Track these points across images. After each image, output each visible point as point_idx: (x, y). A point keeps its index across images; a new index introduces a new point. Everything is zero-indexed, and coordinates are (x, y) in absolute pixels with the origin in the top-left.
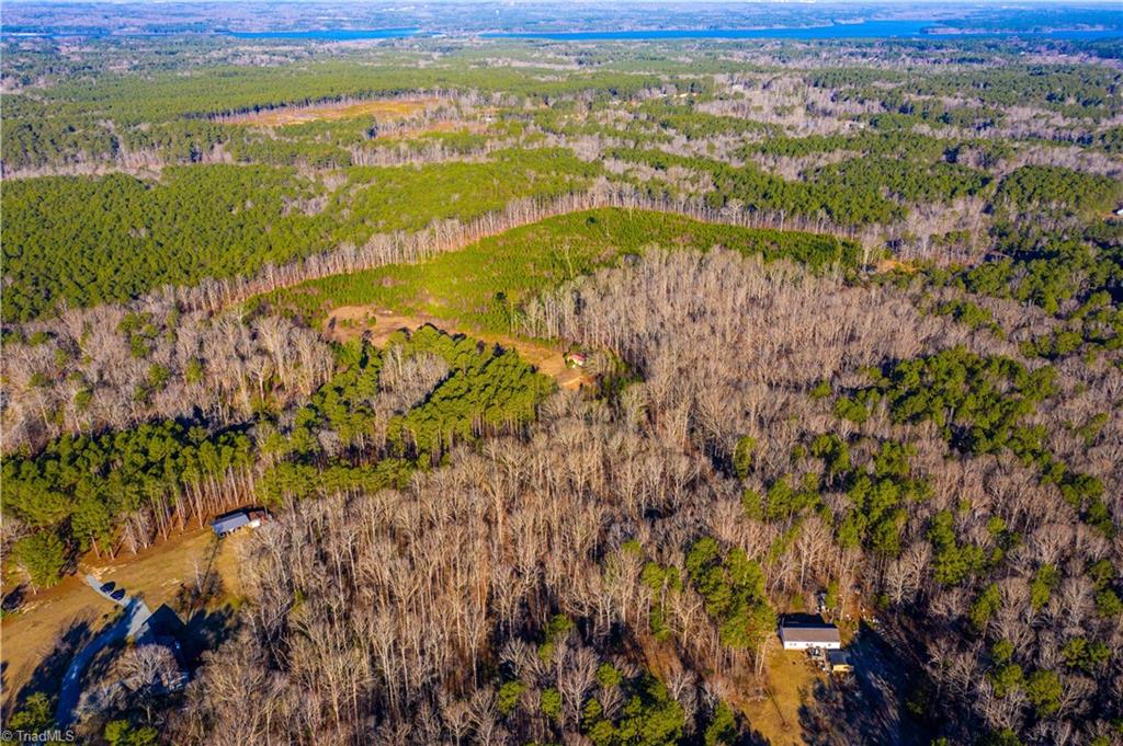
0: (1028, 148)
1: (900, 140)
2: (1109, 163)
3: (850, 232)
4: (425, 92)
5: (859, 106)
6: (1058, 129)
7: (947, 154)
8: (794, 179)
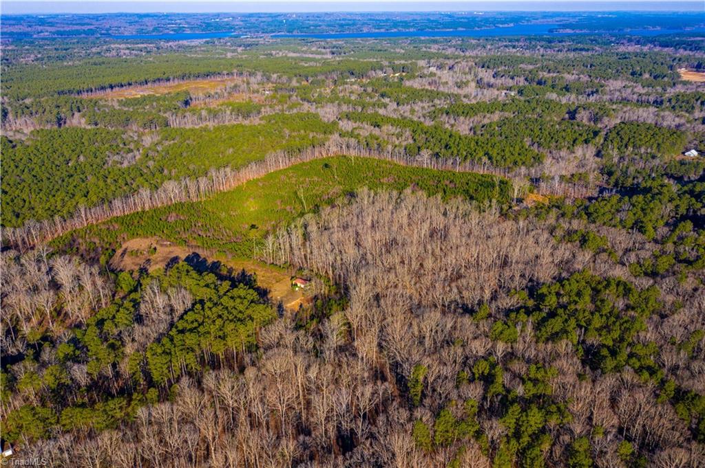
0: (622, 109)
1: (538, 104)
2: (677, 119)
3: (504, 173)
4: (228, 74)
5: (511, 80)
6: (640, 95)
7: (568, 113)
8: (467, 133)
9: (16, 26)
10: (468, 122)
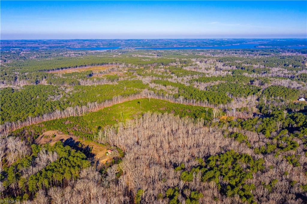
0: (275, 80)
1: (237, 78)
2: (298, 85)
4: (111, 64)
5: (230, 67)
6: (285, 74)
7: (251, 81)
8: (203, 89)
9: (33, 44)
10: (205, 85)
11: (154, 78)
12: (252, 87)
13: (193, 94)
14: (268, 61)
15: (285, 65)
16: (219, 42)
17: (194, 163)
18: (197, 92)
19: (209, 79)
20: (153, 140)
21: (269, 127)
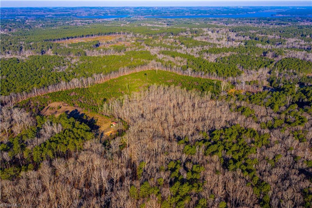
0: (289, 51)
4: (118, 33)
5: (243, 38)
6: (301, 45)
7: (264, 53)
8: (213, 61)
10: (215, 56)
11: (163, 49)
12: (265, 59)
13: (202, 66)
14: (285, 31)
15: (302, 36)
16: (234, 10)
17: (198, 137)
18: (206, 64)
19: (220, 50)
20: (158, 113)
21: (278, 102)
